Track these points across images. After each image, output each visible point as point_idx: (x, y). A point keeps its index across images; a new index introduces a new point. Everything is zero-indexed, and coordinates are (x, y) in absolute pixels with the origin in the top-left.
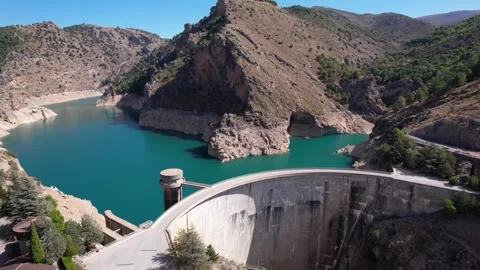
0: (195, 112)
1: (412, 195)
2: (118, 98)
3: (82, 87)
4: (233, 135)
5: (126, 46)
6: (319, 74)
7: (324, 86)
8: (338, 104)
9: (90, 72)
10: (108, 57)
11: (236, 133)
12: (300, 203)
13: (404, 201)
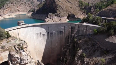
0: (45, 14)
1: (87, 29)
2: (31, 13)
3: (24, 11)
4: (51, 18)
5: (36, 2)
6: (79, 5)
7: (80, 8)
8: (83, 13)
9: (27, 8)
10: (32, 5)
11: (52, 18)
12: (57, 32)
13: (85, 31)
